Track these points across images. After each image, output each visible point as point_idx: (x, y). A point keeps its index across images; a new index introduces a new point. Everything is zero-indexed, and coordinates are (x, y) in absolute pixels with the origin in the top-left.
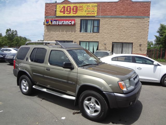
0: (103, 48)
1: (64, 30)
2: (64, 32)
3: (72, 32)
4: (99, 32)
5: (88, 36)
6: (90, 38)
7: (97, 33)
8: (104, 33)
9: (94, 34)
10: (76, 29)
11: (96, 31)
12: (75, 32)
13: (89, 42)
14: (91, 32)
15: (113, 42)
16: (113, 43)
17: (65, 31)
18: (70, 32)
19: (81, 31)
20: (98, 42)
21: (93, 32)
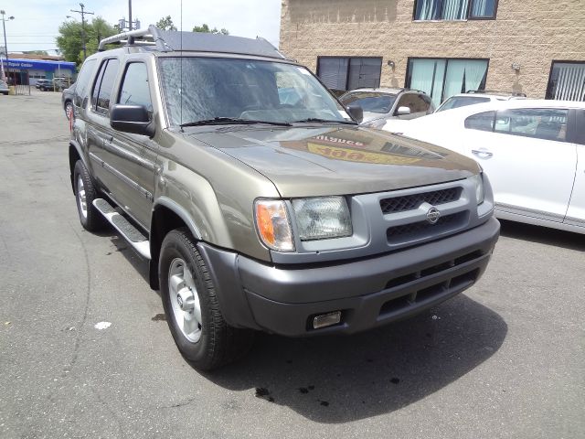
0: (509, 86)
1: (350, 14)
2: (350, 20)
3: (381, 19)
4: (494, 18)
5: (447, 33)
6: (452, 43)
7: (483, 22)
8: (517, 18)
9: (473, 26)
10: (398, 8)
11: (482, 14)
12: (393, 19)
13: (447, 60)
14: (459, 17)
15: (554, 62)
16: (556, 65)
17: (353, 18)
18: (372, 20)
19: (416, 15)
20: (488, 60)
21: (470, 16)
